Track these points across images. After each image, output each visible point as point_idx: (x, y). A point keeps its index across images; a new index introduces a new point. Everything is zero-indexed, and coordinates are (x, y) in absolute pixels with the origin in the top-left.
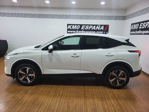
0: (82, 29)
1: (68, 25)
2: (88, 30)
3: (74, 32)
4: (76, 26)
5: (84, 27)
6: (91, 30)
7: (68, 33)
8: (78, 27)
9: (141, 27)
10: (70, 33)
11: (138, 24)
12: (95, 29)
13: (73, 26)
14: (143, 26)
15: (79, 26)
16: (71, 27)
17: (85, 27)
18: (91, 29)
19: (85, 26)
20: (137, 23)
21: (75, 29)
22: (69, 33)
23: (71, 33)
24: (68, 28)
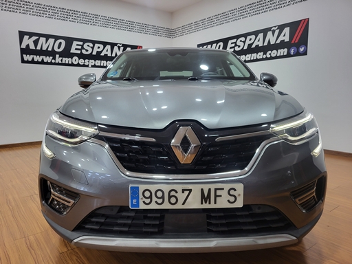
0: (73, 51)
1: (22, 35)
2: (90, 57)
3: (47, 59)
4: (51, 41)
5: (80, 47)
6: (98, 57)
7: (23, 61)
8: (60, 43)
9: (231, 48)
10: (33, 62)
11: (221, 44)
12: (109, 55)
13: (42, 40)
14: (239, 47)
15: (63, 43)
16: (36, 43)
17: (83, 48)
18: (99, 53)
19: (81, 43)
20: (217, 42)
21: (50, 49)
22: (28, 62)
23: (38, 63)
24: (24, 46)
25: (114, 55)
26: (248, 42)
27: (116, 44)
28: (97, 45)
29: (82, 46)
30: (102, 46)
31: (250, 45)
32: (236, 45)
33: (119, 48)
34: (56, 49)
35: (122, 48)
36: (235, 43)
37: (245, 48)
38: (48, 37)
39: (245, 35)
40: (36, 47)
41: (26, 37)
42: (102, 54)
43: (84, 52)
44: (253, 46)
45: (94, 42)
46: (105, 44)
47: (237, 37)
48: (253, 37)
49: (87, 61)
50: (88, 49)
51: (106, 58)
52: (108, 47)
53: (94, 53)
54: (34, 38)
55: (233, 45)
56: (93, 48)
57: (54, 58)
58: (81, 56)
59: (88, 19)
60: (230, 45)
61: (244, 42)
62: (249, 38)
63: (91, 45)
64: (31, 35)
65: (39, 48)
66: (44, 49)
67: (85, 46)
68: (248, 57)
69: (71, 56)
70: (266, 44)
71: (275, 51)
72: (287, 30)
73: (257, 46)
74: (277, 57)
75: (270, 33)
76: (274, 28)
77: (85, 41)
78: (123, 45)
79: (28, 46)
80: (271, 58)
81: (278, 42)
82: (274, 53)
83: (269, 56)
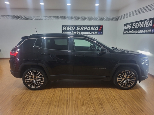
3: (69, 33)
13: (68, 27)
25: (91, 30)
26: (139, 25)
27: (92, 26)
28: (85, 27)
29: (80, 28)
30: (87, 27)
31: (139, 26)
32: (135, 26)
33: (93, 27)
34: (72, 30)
35: (94, 27)
36: (135, 25)
37: (138, 27)
38: (70, 26)
39: (138, 22)
40: (66, 29)
41: (64, 27)
42: (87, 30)
43: (81, 30)
44: (140, 27)
45: (84, 26)
46: (88, 26)
47: (136, 22)
48: (140, 23)
49: (81, 32)
50: (82, 29)
51: (88, 31)
52: (89, 27)
53: (84, 30)
54: (66, 27)
55: (134, 26)
56: (84, 28)
57: (71, 33)
58: (80, 31)
59: (83, 19)
60: (133, 26)
61: (138, 25)
62: (139, 23)
63: (83, 27)
64: (65, 26)
65: (67, 30)
66: (69, 30)
67: (81, 28)
68: (138, 31)
69: (76, 31)
70: (144, 27)
71: (147, 30)
72: (151, 21)
73: (142, 27)
74: (147, 33)
75: (146, 22)
76: (147, 20)
77: (81, 26)
78: (95, 26)
79: (64, 29)
80: (145, 33)
81: (148, 26)
82: (146, 31)
83: (145, 32)
